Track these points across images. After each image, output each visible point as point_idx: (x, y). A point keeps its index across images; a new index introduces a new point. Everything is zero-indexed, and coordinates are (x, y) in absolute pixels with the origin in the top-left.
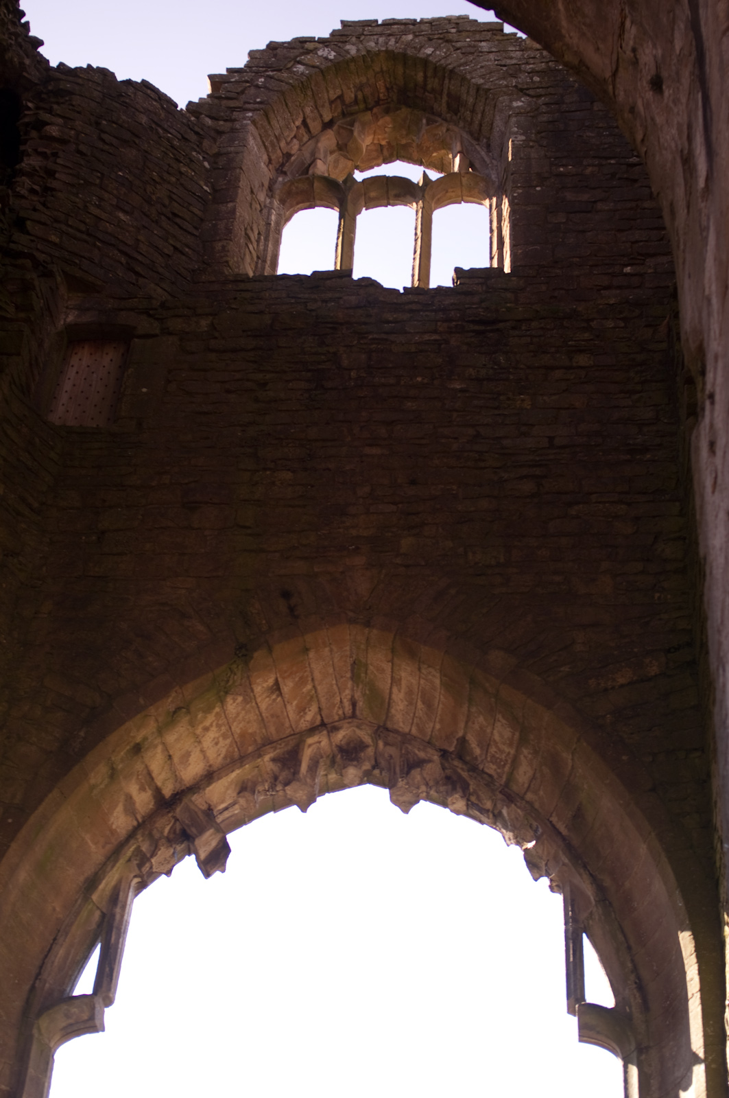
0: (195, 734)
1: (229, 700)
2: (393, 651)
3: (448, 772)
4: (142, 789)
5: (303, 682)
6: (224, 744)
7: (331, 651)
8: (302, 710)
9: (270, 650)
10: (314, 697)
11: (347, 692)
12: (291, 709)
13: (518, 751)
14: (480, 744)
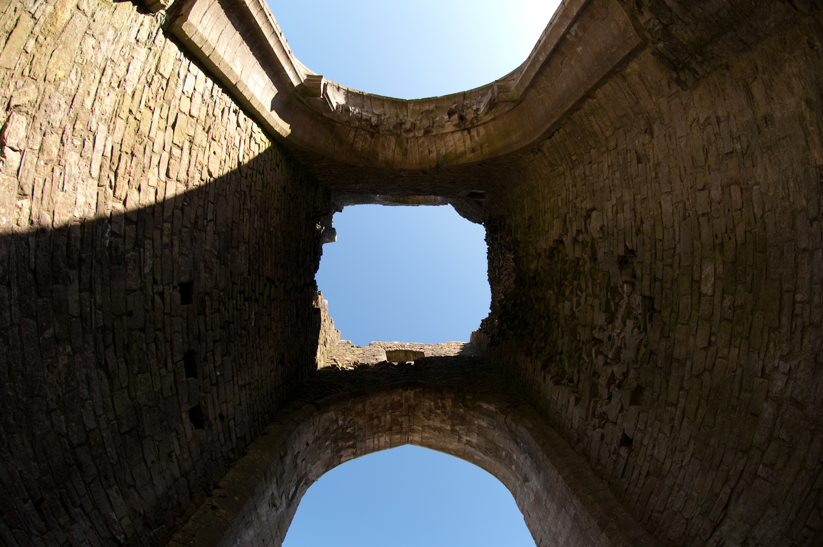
0: (456, 146)
1: (444, 154)
2: (394, 162)
3: (377, 129)
4: (474, 136)
5: (422, 152)
6: (447, 139)
7: (412, 161)
8: (423, 143)
9: (430, 166)
10: (419, 146)
11: (409, 146)
12: (426, 144)
13: (354, 140)
14: (367, 138)
